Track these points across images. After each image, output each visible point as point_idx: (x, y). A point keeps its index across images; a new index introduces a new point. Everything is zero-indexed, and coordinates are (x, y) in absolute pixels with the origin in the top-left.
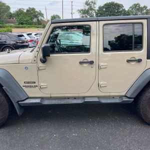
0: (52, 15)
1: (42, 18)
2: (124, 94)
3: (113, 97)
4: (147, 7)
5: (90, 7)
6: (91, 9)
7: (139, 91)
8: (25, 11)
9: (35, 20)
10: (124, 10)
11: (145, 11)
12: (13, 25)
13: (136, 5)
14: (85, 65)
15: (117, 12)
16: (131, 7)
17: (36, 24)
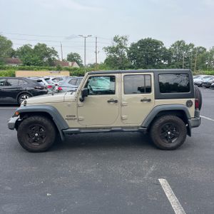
0: (69, 53)
1: (55, 57)
2: (140, 125)
3: (133, 127)
4: (193, 46)
5: (120, 44)
6: (122, 47)
7: (150, 122)
8: (33, 48)
9: (46, 59)
10: (164, 48)
11: (191, 50)
12: (15, 65)
13: (179, 43)
14: (112, 103)
15: (155, 51)
16: (173, 45)
17: (46, 65)
